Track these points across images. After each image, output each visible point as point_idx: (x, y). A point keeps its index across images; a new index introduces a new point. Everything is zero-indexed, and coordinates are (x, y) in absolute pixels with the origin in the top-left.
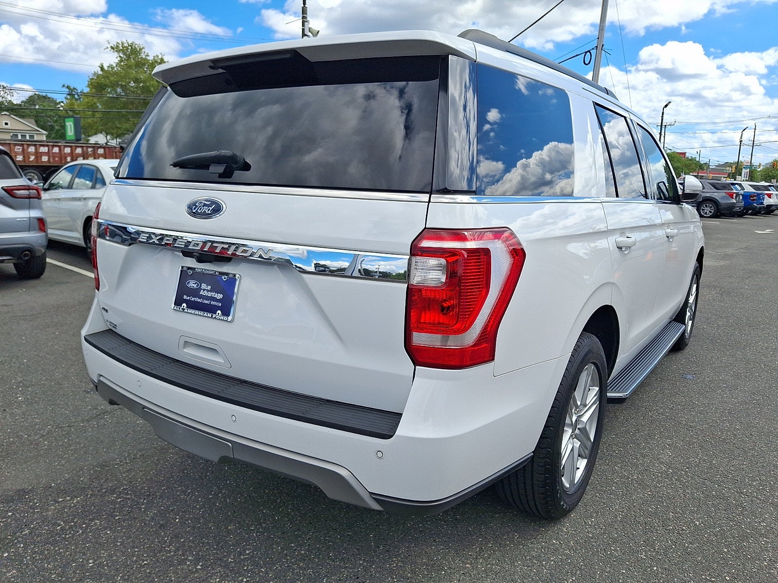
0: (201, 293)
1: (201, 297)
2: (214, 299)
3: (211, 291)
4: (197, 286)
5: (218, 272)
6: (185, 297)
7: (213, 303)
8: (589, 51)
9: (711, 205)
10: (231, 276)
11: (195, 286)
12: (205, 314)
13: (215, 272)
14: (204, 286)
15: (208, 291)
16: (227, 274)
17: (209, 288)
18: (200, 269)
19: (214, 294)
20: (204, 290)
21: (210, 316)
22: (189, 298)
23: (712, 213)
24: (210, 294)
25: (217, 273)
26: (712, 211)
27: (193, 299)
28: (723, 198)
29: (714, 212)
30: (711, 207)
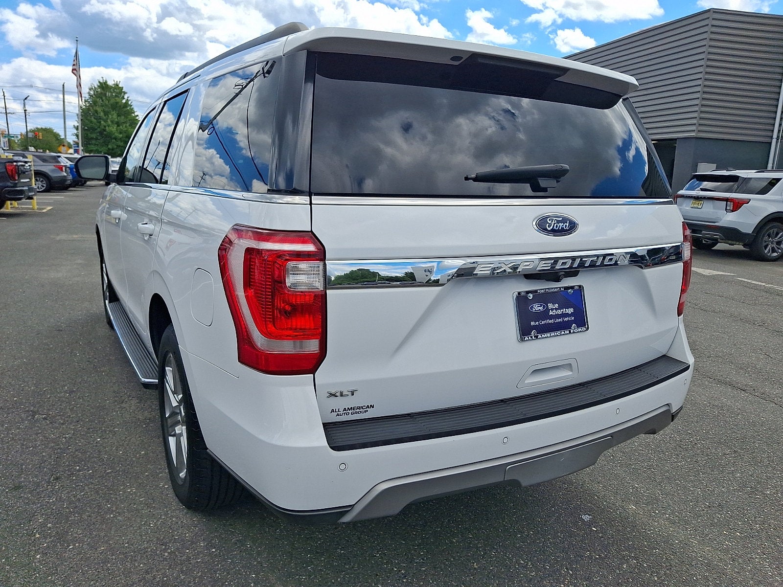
0: (550, 314)
1: (551, 317)
2: (567, 315)
3: (559, 308)
4: (544, 308)
5: (563, 287)
6: (533, 323)
7: (566, 319)
9: (41, 180)
10: (576, 288)
11: (541, 308)
12: (563, 333)
13: (560, 289)
14: (550, 306)
15: (556, 309)
16: (572, 288)
17: (556, 306)
18: (543, 289)
19: (564, 310)
20: (552, 309)
21: (568, 333)
22: (537, 323)
23: (44, 188)
24: (560, 312)
25: (562, 289)
26: (44, 185)
27: (543, 322)
28: (53, 171)
29: (47, 185)
30: (42, 181)
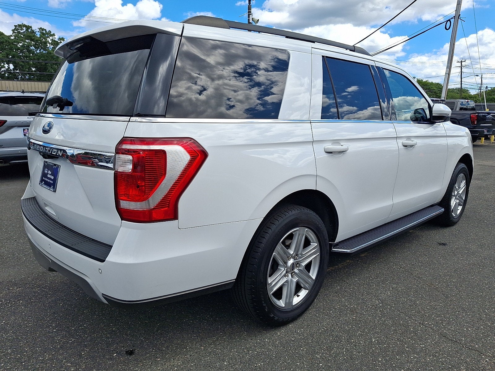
6: (43, 178)
7: (50, 181)
8: (449, 20)
11: (47, 172)
15: (50, 174)
16: (56, 165)
18: (49, 162)
21: (49, 189)
24: (50, 177)
